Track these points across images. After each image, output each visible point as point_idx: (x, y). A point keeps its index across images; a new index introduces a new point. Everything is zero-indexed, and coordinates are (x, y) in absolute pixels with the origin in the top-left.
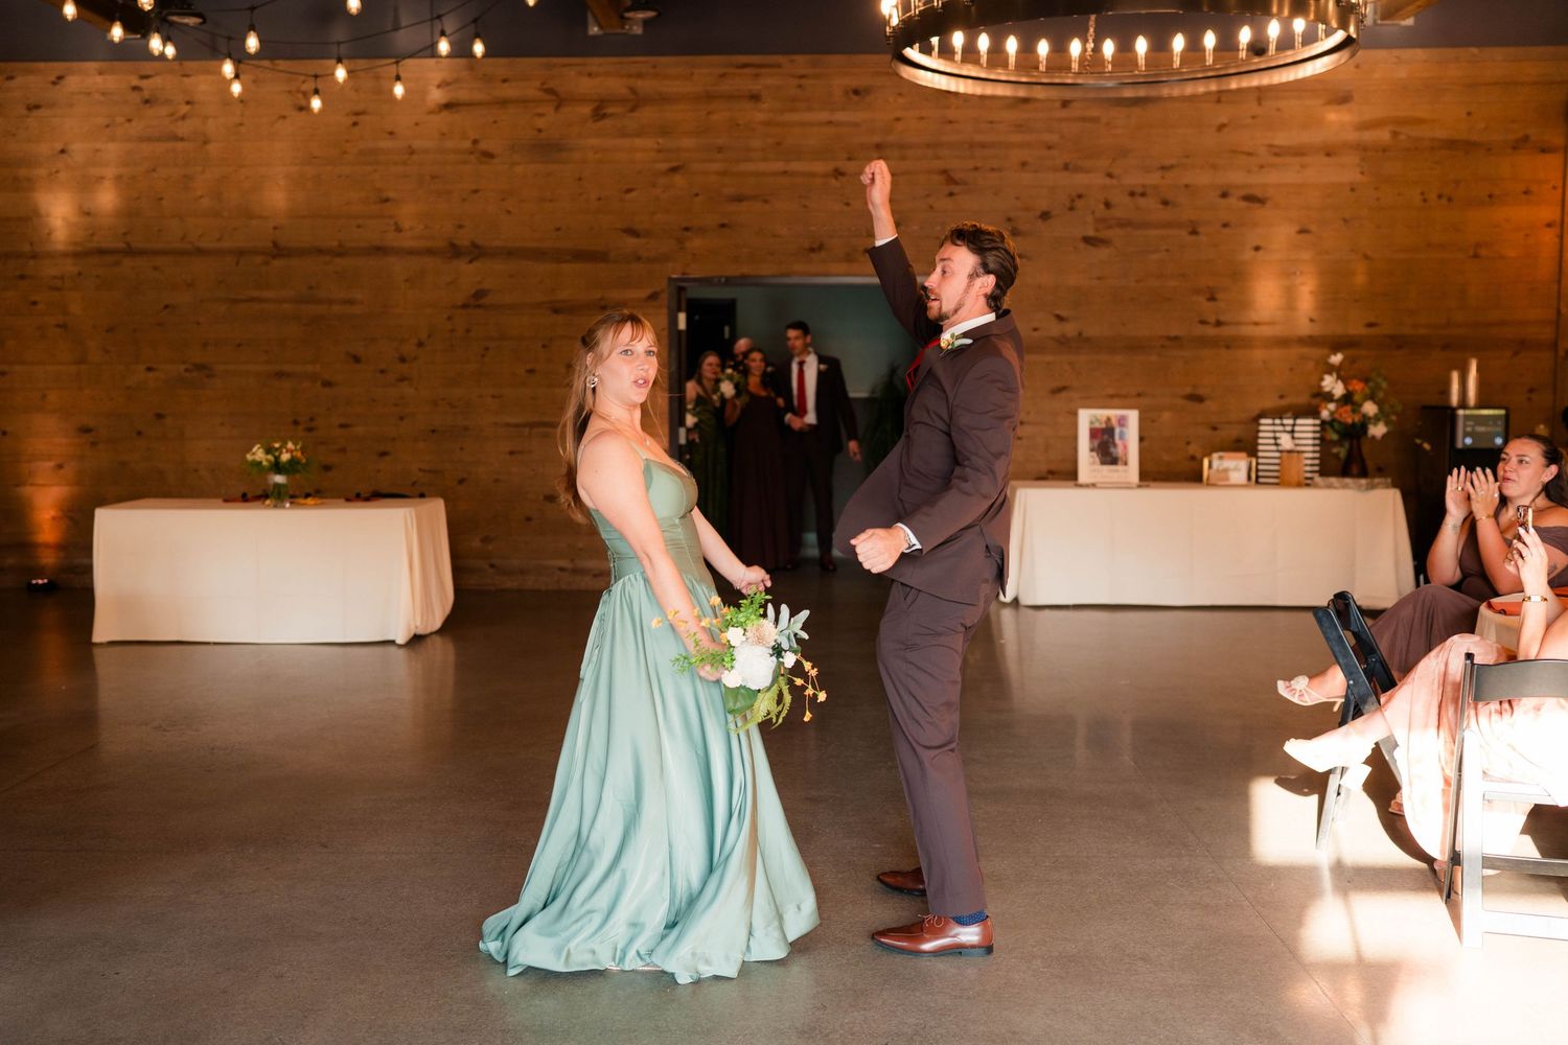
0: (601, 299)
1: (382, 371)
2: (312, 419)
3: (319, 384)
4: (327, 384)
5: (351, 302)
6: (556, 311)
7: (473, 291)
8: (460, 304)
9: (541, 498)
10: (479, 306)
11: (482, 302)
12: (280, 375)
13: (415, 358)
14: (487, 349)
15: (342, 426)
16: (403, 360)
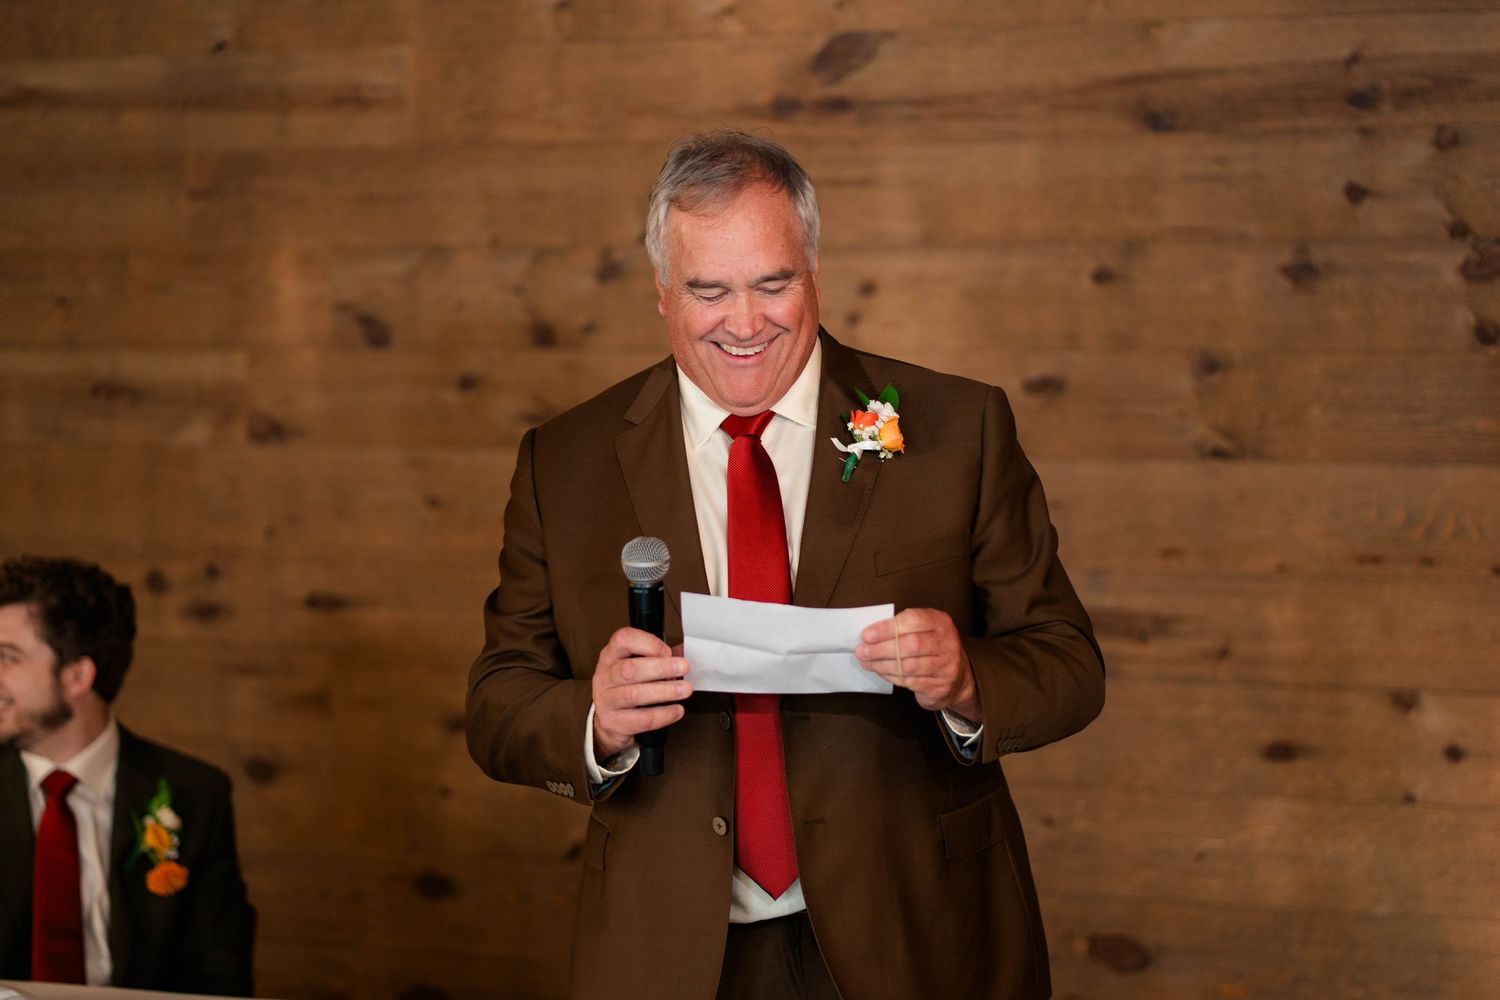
0: (1354, 59)
1: (467, 383)
2: (212, 573)
3: (239, 431)
4: (270, 432)
5: (353, 100)
6: (1157, 121)
7: (817, 44)
8: (764, 97)
9: (1081, 946)
10: (839, 105)
11: (846, 88)
12: (109, 392)
13: (589, 329)
14: (868, 289)
15: (315, 602)
16: (544, 336)
